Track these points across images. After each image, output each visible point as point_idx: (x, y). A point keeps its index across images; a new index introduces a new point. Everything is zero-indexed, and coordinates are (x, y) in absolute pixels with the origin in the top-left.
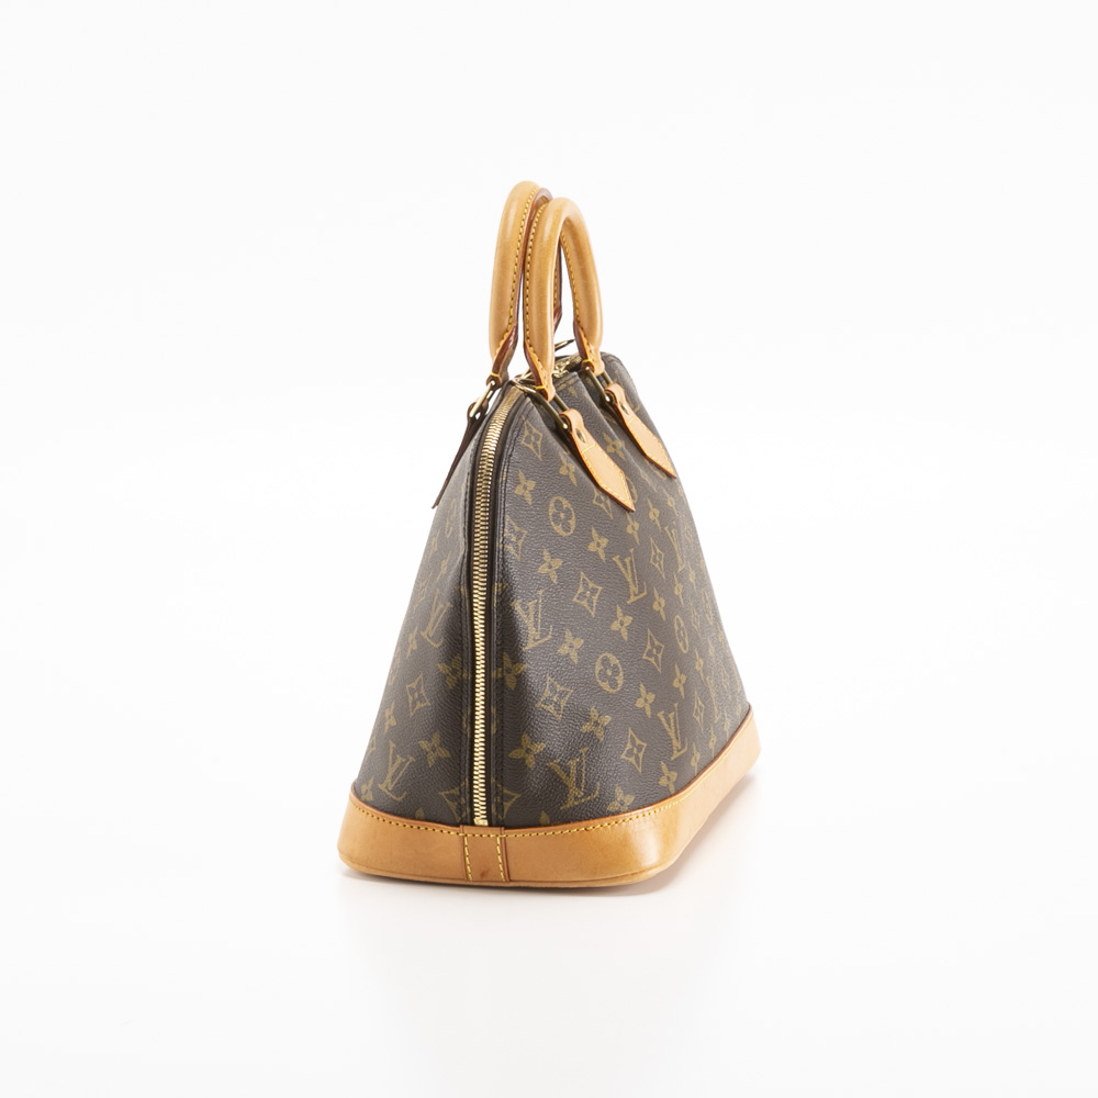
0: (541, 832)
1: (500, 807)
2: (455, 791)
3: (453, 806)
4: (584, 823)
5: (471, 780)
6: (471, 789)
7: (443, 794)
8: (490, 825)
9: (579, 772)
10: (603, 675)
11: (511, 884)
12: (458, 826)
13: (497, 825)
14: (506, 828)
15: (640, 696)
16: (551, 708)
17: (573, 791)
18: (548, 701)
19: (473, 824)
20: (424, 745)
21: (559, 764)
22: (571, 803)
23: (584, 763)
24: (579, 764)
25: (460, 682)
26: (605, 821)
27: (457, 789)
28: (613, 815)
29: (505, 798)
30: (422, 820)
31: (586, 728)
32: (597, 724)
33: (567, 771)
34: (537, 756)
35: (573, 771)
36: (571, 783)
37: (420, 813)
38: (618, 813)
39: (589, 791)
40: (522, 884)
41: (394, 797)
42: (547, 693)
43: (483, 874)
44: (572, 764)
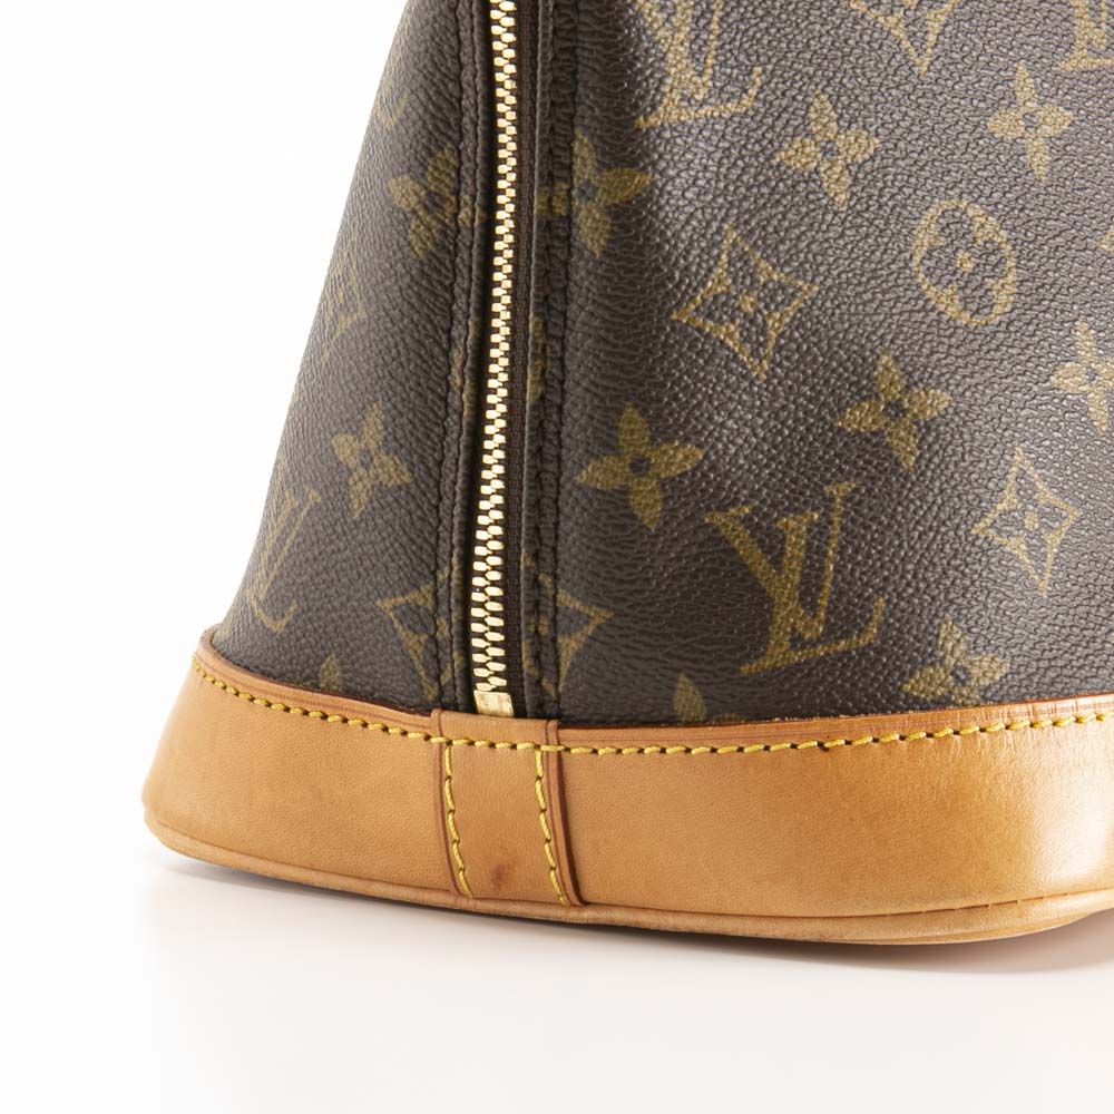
0: (673, 741)
1: (546, 651)
2: (421, 597)
3: (415, 643)
4: (817, 724)
5: (468, 558)
6: (467, 588)
7: (388, 604)
8: (519, 713)
9: (815, 553)
10: (941, 266)
11: (588, 915)
12: (427, 712)
13: (540, 713)
14: (566, 722)
15: (1074, 357)
16: (730, 333)
17: (788, 615)
18: (718, 308)
19: (471, 708)
20: (346, 448)
21: (747, 520)
22: (779, 653)
23: (835, 531)
24: (820, 531)
25: (449, 238)
26: (892, 728)
27: (427, 588)
28: (925, 707)
29: (563, 624)
30: (335, 693)
31: (859, 418)
32: (896, 410)
33: (773, 546)
34: (670, 486)
35: (795, 548)
36: (784, 587)
37: (331, 670)
38: (942, 703)
39: (844, 620)
40: (620, 916)
41: (268, 622)
42: (719, 281)
43: (500, 875)
44: (795, 528)
